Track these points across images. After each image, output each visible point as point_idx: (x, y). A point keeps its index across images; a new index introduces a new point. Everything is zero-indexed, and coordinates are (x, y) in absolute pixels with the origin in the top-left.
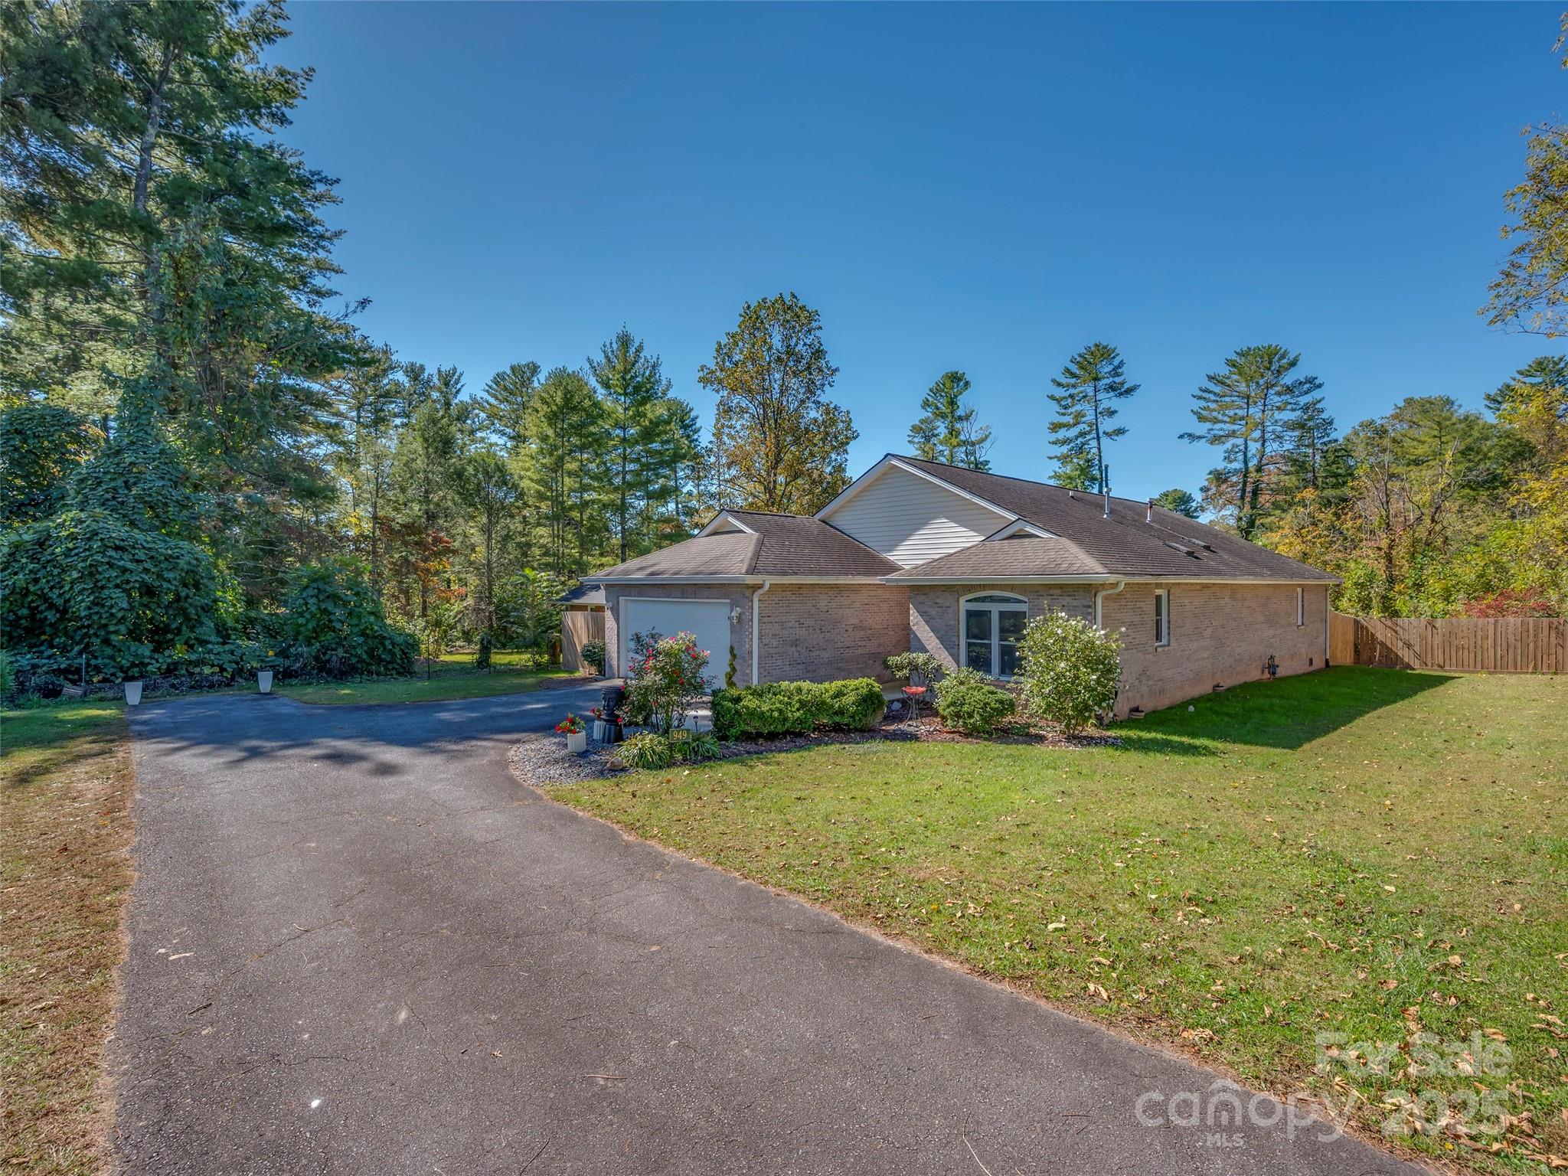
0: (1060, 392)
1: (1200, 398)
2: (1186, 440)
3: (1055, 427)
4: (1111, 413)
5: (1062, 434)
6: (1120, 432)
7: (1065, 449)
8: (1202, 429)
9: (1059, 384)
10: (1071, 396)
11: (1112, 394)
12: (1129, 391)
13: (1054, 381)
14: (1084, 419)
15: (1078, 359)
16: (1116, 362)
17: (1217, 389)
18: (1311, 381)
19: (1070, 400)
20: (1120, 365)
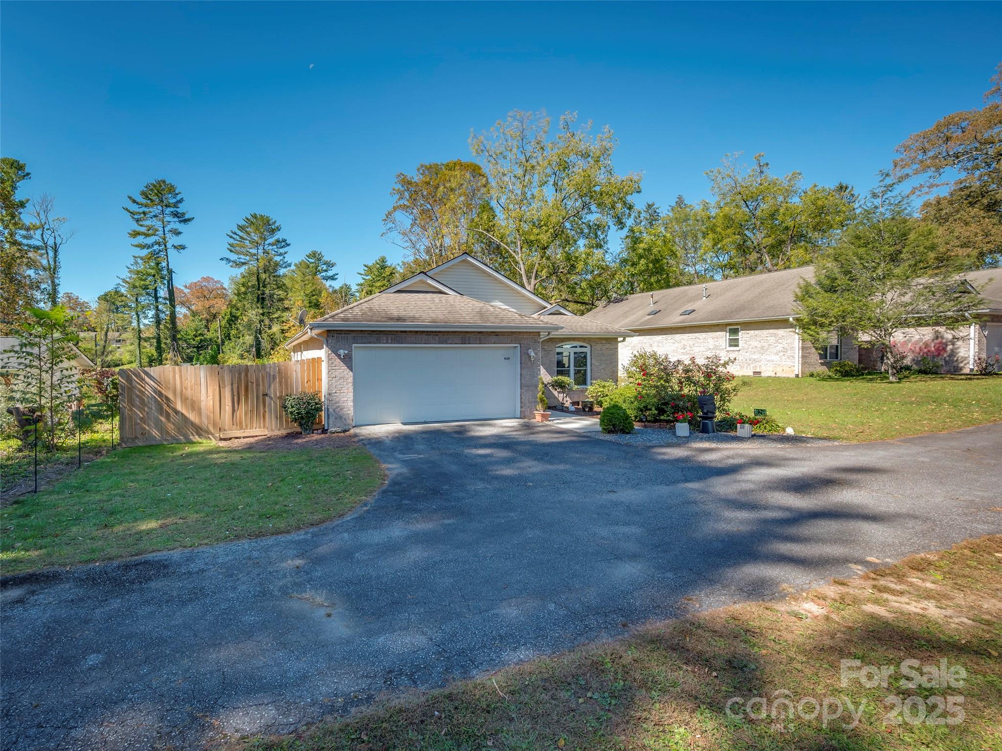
0: (134, 208)
1: (231, 237)
2: (224, 262)
3: (136, 234)
4: (177, 233)
5: (140, 239)
6: (183, 247)
7: (145, 252)
8: (233, 257)
9: (134, 201)
10: (144, 213)
11: (176, 219)
12: (189, 220)
13: (130, 198)
14: (157, 233)
15: (152, 187)
16: (179, 197)
17: (241, 234)
18: (284, 241)
19: (142, 215)
20: (181, 201)
